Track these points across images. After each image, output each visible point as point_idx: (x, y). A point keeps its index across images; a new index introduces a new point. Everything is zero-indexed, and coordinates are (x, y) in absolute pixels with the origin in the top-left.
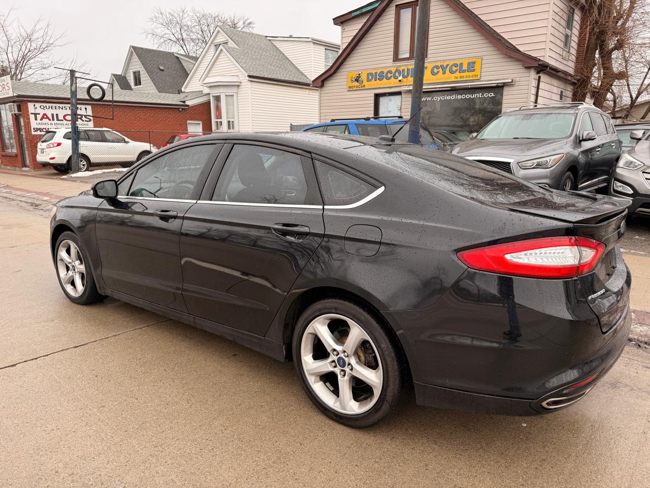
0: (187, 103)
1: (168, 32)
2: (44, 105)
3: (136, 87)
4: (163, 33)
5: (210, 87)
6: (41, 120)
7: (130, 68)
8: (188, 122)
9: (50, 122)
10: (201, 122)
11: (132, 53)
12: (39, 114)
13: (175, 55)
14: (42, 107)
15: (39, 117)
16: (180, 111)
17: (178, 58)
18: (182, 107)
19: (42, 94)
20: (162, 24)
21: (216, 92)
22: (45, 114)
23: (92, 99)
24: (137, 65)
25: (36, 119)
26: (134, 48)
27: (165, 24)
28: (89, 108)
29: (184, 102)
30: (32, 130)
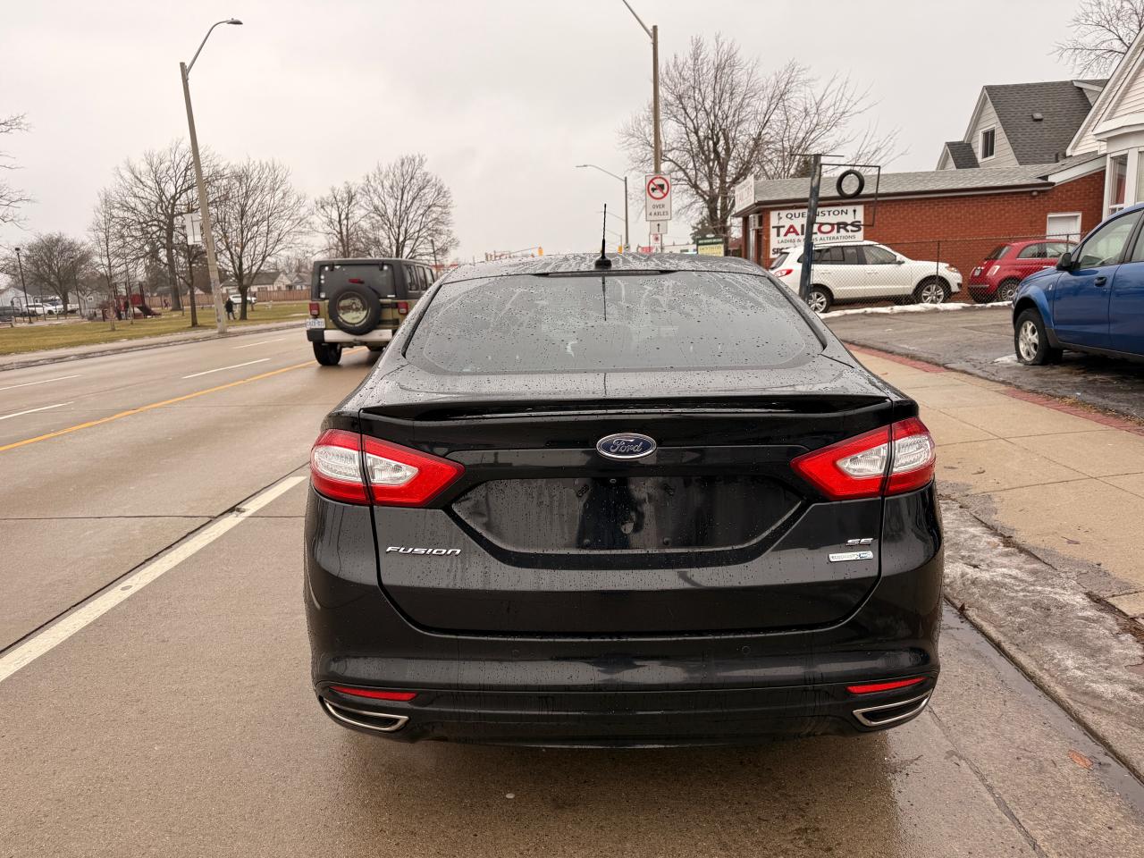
0: (1051, 179)
1: (1111, 36)
2: (793, 212)
3: (985, 160)
4: (1098, 41)
5: (1109, 140)
6: (786, 235)
7: (980, 127)
8: (1050, 215)
9: (797, 237)
10: (1080, 214)
11: (985, 99)
12: (783, 227)
13: (1076, 84)
14: (789, 216)
15: (783, 231)
16: (1034, 197)
17: (1081, 89)
18: (1039, 189)
19: (792, 196)
20: (1098, 25)
21: (1118, 149)
22: (792, 227)
23: (843, 196)
24: (992, 121)
25: (778, 235)
26: (989, 89)
27: (1104, 23)
28: (860, 209)
29: (1045, 178)
30: (771, 252)
